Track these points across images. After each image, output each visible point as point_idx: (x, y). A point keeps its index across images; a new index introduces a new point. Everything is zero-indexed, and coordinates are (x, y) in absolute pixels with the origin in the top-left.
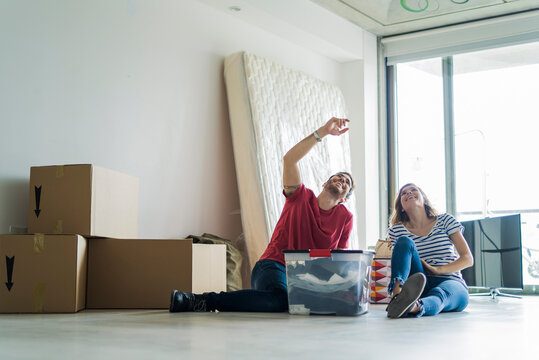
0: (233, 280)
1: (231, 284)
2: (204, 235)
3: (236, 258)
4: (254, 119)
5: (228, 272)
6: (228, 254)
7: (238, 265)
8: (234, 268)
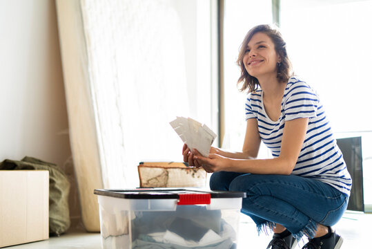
0: (57, 212)
1: (55, 216)
2: (25, 159)
3: (62, 185)
4: (86, 27)
5: (51, 203)
6: (51, 182)
7: (65, 194)
8: (59, 198)
